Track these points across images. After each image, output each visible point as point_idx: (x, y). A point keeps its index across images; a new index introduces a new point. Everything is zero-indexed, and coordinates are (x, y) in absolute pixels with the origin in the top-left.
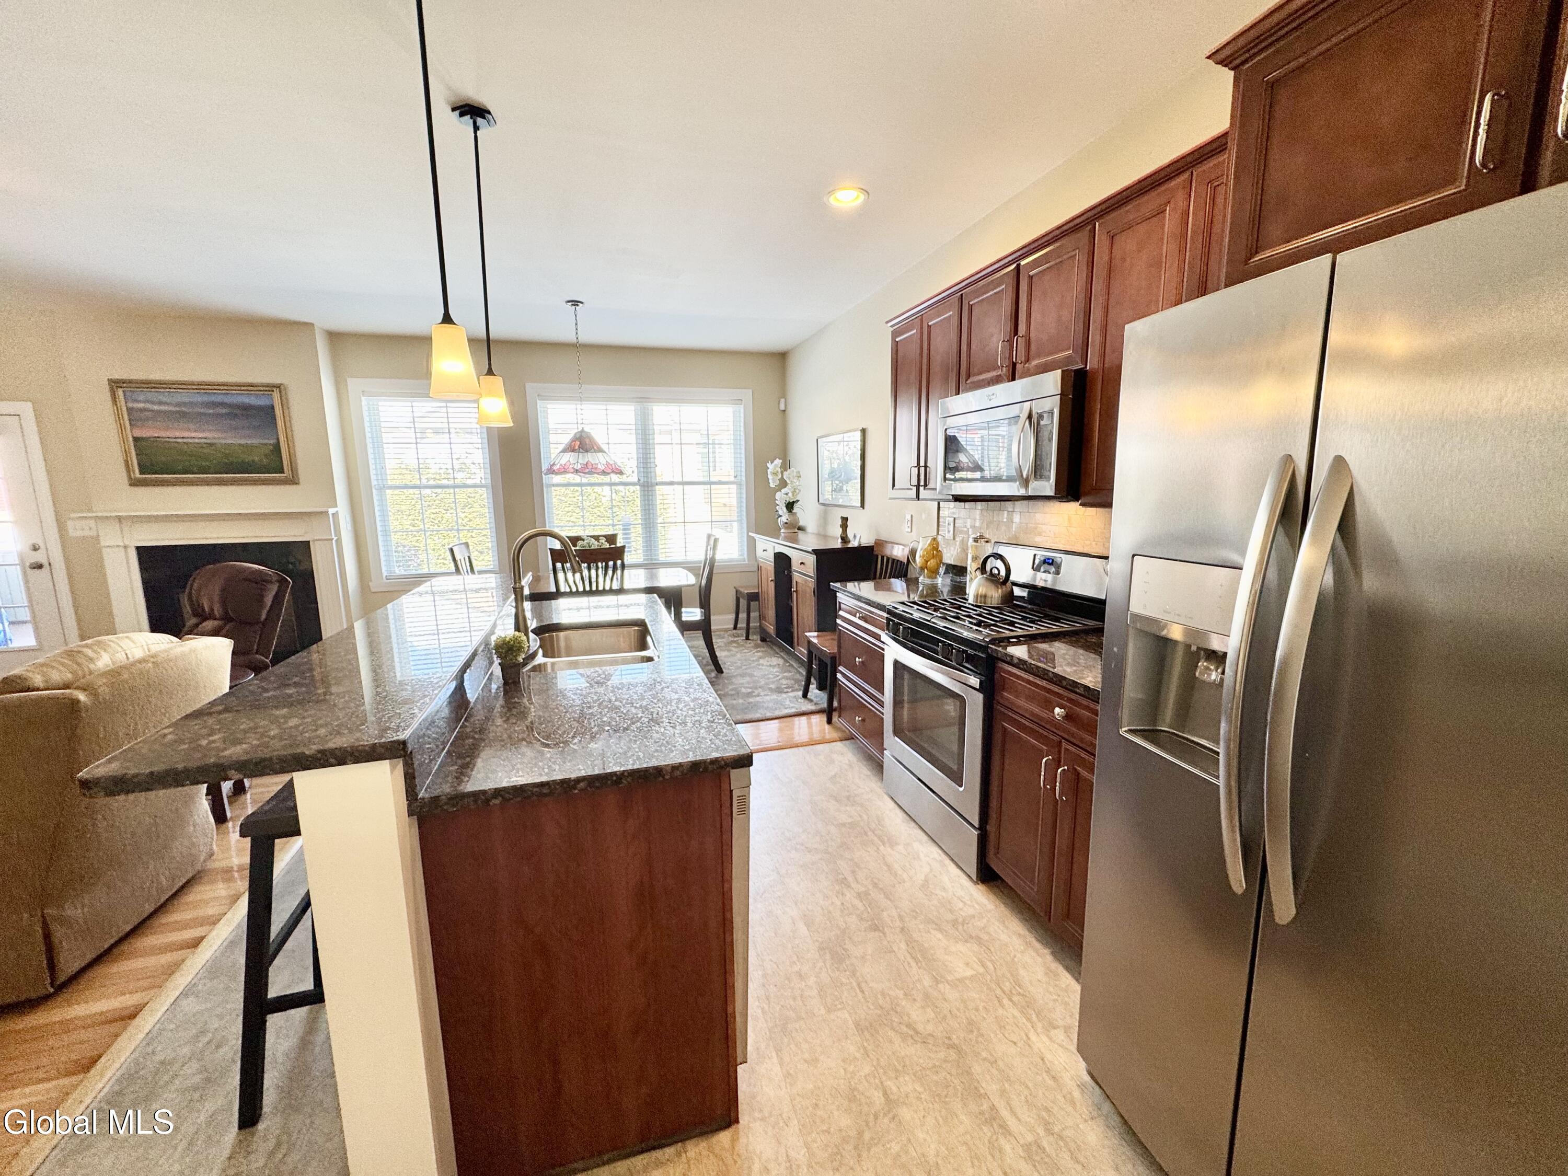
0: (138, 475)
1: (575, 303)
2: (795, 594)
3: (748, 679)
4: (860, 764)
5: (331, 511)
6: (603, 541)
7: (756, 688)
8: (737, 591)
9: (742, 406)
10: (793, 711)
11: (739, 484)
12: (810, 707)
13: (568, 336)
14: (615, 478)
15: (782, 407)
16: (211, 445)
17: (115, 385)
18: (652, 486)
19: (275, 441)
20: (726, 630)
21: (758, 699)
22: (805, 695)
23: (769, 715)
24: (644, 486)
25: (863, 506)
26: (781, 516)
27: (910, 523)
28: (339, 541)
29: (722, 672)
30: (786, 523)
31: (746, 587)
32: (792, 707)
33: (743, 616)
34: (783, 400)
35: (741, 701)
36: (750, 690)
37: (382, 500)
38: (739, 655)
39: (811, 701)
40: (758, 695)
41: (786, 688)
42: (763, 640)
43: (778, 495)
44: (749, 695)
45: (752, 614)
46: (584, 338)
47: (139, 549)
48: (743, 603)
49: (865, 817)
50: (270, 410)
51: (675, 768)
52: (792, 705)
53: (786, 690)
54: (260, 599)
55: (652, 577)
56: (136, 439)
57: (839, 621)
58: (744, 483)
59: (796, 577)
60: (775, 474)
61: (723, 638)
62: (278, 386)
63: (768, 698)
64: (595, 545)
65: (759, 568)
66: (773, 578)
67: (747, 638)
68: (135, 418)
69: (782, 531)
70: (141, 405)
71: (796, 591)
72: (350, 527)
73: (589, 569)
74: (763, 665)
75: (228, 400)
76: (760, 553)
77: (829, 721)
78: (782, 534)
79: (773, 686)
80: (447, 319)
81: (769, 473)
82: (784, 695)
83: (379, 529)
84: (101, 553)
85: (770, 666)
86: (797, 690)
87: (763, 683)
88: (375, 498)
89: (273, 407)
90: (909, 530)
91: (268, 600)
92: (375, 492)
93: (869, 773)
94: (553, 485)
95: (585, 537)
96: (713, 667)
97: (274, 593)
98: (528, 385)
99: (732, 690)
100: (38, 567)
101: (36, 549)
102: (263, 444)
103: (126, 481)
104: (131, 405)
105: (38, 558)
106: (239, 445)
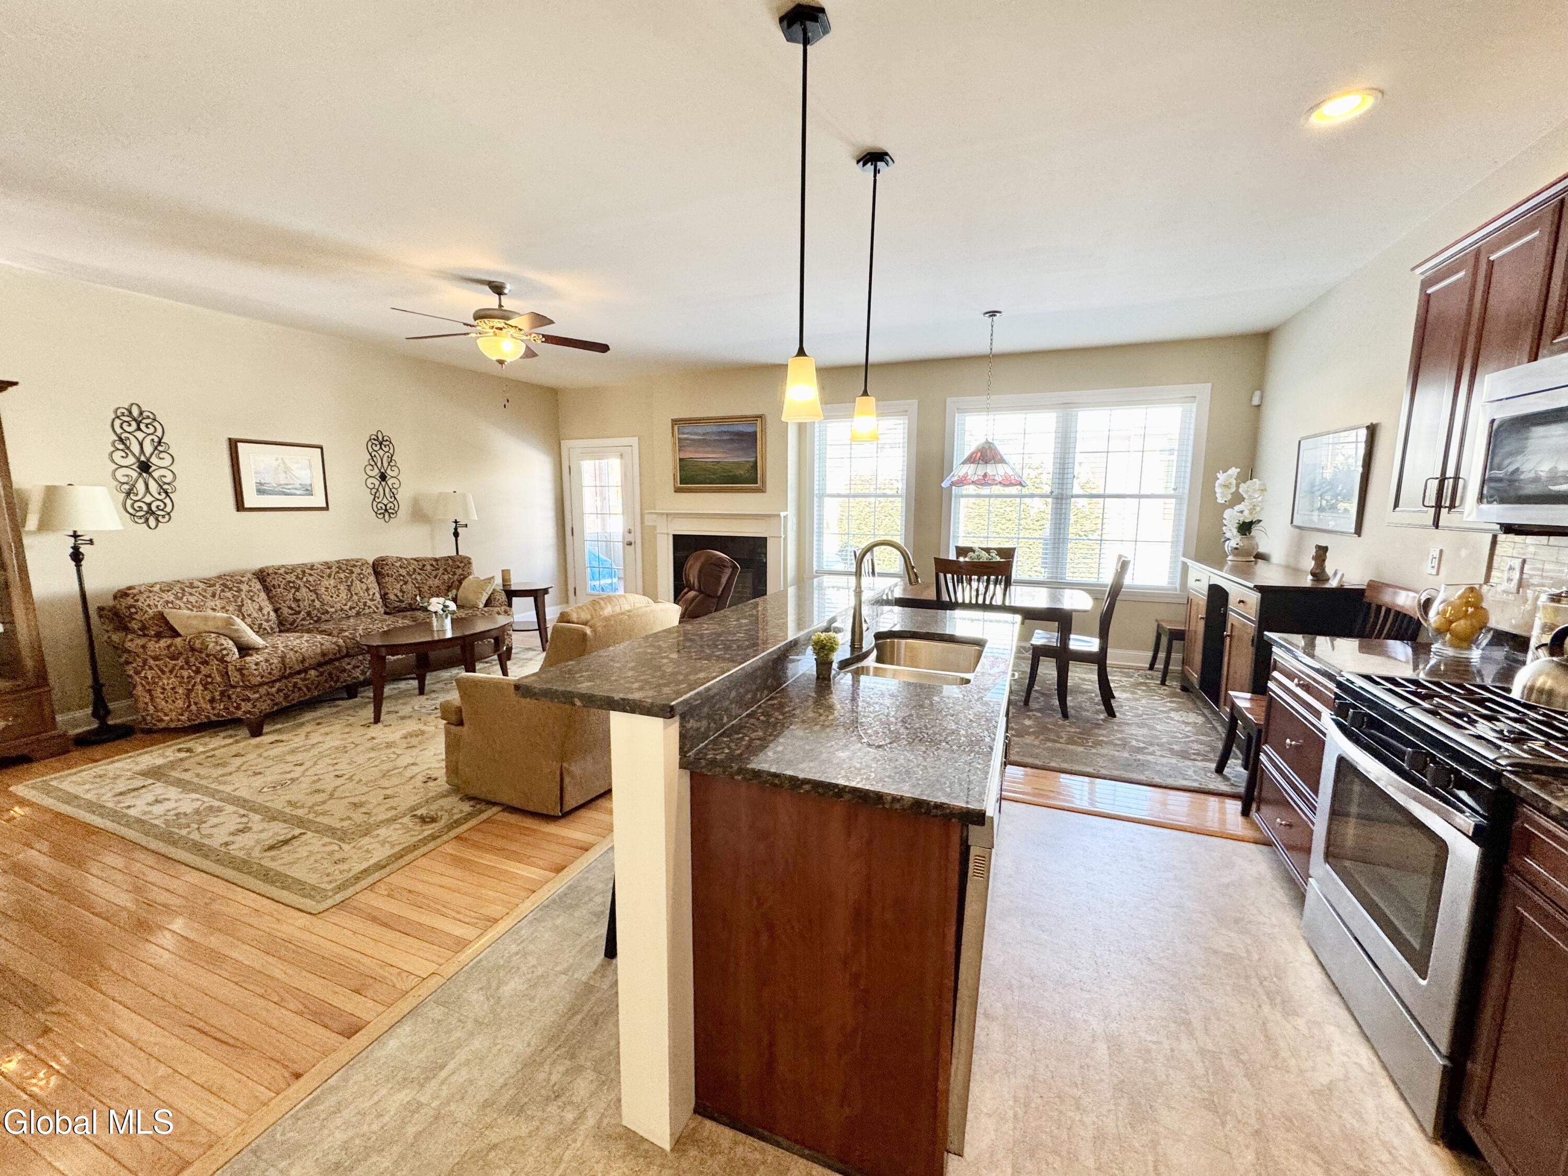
0: (679, 485)
1: (993, 314)
2: (1228, 639)
3: (1145, 731)
4: (1275, 884)
5: (783, 514)
6: (993, 555)
7: (1152, 744)
8: (1158, 626)
9: (1195, 405)
10: (1196, 785)
11: (1179, 498)
12: (1224, 787)
13: (982, 347)
14: (1014, 490)
15: (1256, 401)
16: (719, 462)
17: (675, 422)
18: (1066, 499)
19: (753, 459)
20: (1138, 669)
21: (1149, 758)
22: (1220, 769)
23: (1157, 780)
24: (1057, 498)
25: (1358, 531)
26: (1229, 539)
27: (1436, 562)
28: (785, 539)
29: (1114, 716)
30: (1236, 549)
31: (1170, 622)
32: (1196, 780)
33: (1162, 655)
34: (1258, 393)
35: (1126, 755)
36: (1142, 745)
37: (821, 506)
38: (1144, 701)
39: (1226, 779)
40: (1152, 754)
41: (1194, 754)
42: (1184, 689)
43: (1228, 513)
44: (1139, 750)
45: (1173, 655)
46: (999, 347)
47: (674, 536)
48: (1164, 641)
49: (1256, 956)
50: (754, 435)
51: (896, 799)
52: (1195, 777)
53: (1194, 757)
54: (719, 579)
55: (1054, 598)
56: (681, 460)
57: (1271, 684)
58: (1186, 497)
59: (1233, 618)
60: (1227, 486)
61: (1131, 677)
62: (760, 417)
63: (1164, 760)
64: (985, 557)
65: (1189, 601)
66: (1204, 616)
67: (1163, 683)
68: (682, 444)
69: (1230, 558)
70: (685, 436)
71: (1231, 636)
72: (795, 527)
73: (979, 580)
74: (1172, 719)
75: (731, 429)
76: (1191, 583)
77: (1246, 813)
78: (1230, 563)
79: (1176, 747)
80: (801, 352)
81: (1217, 485)
82: (1189, 763)
83: (815, 530)
84: (656, 538)
85: (1184, 722)
86: (1210, 760)
87: (1164, 740)
88: (816, 504)
89: (755, 433)
90: (1434, 572)
91: (724, 580)
92: (816, 499)
93: (1286, 900)
94: (962, 496)
95: (977, 549)
96: (1103, 707)
97: (728, 575)
98: (949, 400)
99: (1119, 739)
100: (630, 544)
101: (630, 532)
102: (748, 462)
103: (672, 489)
104: (681, 436)
105: (630, 538)
106: (733, 463)
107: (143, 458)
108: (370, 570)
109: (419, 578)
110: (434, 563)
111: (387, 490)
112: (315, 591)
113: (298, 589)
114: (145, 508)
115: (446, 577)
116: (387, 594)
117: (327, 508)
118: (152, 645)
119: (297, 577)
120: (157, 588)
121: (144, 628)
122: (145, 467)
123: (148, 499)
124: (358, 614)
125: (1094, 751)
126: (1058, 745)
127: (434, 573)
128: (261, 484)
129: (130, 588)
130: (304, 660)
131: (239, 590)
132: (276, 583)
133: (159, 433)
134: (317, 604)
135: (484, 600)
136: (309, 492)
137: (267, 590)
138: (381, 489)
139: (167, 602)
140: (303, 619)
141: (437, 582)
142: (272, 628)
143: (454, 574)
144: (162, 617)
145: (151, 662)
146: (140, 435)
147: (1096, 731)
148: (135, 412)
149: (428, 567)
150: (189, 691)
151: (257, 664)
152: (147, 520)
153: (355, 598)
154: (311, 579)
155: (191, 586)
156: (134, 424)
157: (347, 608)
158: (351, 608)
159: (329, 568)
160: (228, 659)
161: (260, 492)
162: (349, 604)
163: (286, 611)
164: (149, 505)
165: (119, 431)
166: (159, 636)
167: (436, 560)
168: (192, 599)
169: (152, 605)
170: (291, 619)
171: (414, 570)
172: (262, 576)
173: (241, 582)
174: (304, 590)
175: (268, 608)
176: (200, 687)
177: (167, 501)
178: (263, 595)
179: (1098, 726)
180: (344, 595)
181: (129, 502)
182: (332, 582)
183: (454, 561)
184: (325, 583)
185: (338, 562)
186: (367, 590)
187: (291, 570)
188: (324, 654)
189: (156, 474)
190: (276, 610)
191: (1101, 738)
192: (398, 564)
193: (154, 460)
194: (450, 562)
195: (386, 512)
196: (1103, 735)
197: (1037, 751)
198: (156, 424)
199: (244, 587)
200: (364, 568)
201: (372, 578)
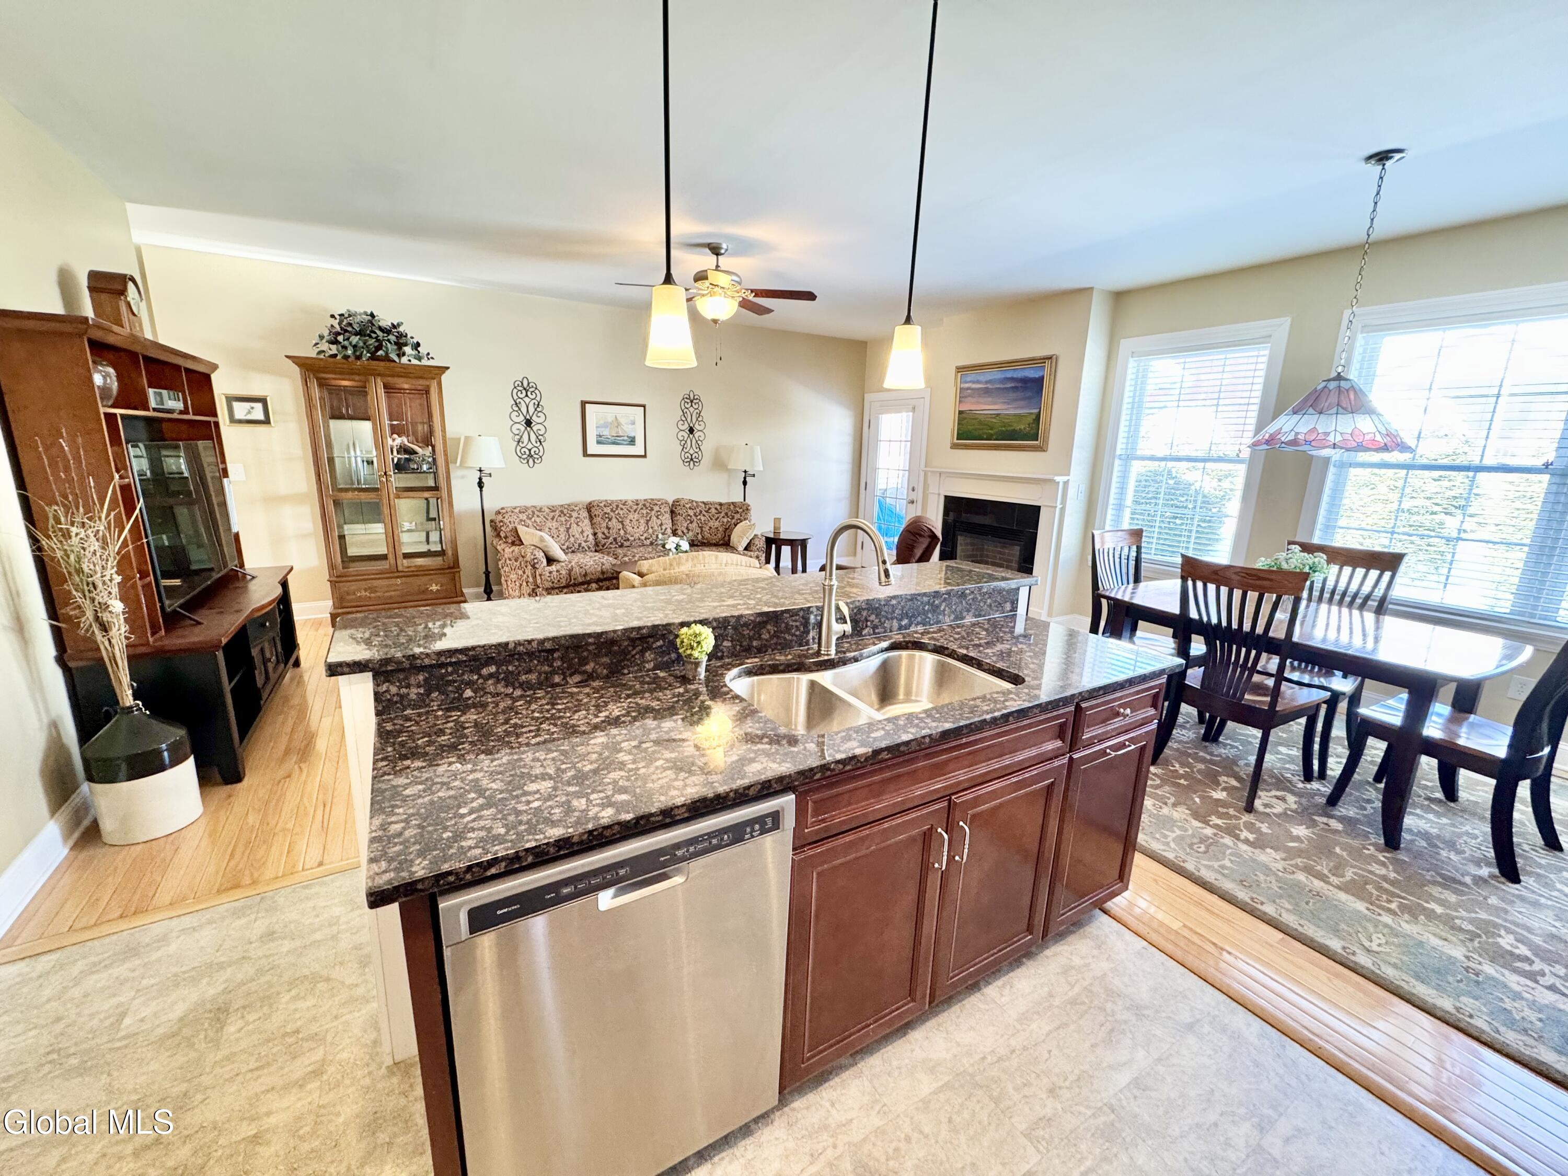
0: (955, 441)
1: (1382, 157)
5: (1060, 479)
16: (998, 415)
17: (959, 369)
19: (1036, 411)
28: (1063, 510)
37: (1124, 471)
47: (945, 499)
50: (1041, 381)
56: (960, 412)
62: (1050, 358)
68: (963, 395)
72: (1082, 496)
83: (1112, 501)
88: (1117, 468)
89: (1043, 378)
92: (1118, 462)
100: (912, 502)
101: (913, 490)
102: (1031, 414)
103: (949, 445)
104: (963, 386)
105: (913, 496)
106: (1015, 415)
107: (528, 417)
108: (667, 509)
109: (703, 518)
110: (718, 507)
111: (694, 441)
112: (622, 522)
113: (610, 520)
114: (528, 453)
115: (725, 520)
116: (676, 530)
117: (645, 456)
118: (508, 550)
119: (612, 510)
120: (517, 511)
121: (506, 537)
122: (529, 423)
123: (530, 446)
124: (652, 544)
125: (1387, 919)
126: (1317, 884)
127: (717, 516)
128: (600, 436)
129: (502, 509)
130: (586, 575)
131: (571, 516)
132: (597, 513)
133: (538, 399)
134: (622, 532)
135: (744, 544)
136: (632, 441)
137: (591, 518)
138: (689, 442)
139: (521, 520)
140: (611, 543)
141: (717, 524)
142: (589, 548)
143: (733, 518)
144: (516, 530)
145: (508, 562)
146: (527, 400)
147: (1436, 891)
148: (525, 384)
149: (713, 511)
150: (521, 585)
151: (550, 573)
152: (528, 462)
153: (650, 531)
154: (621, 512)
155: (540, 511)
156: (524, 392)
157: (643, 538)
158: (646, 539)
159: (637, 504)
160: (537, 566)
161: (599, 442)
162: (645, 535)
163: (600, 535)
164: (530, 450)
165: (515, 397)
166: (513, 543)
167: (721, 504)
168: (538, 520)
169: (511, 521)
170: (603, 541)
171: (701, 512)
172: (589, 508)
173: (574, 510)
174: (614, 520)
175: (589, 531)
176: (524, 584)
177: (541, 448)
178: (587, 521)
179: (1450, 882)
180: (642, 528)
181: (519, 448)
182: (636, 516)
183: (735, 507)
184: (631, 516)
185: (645, 500)
186: (661, 525)
187: (608, 504)
188: (603, 573)
189: (535, 428)
190: (595, 534)
191: (1432, 906)
192: (688, 506)
193: (534, 418)
194: (732, 507)
195: (692, 461)
196: (1442, 903)
197: (1262, 877)
198: (537, 391)
199: (575, 514)
200: (662, 507)
201: (668, 516)
